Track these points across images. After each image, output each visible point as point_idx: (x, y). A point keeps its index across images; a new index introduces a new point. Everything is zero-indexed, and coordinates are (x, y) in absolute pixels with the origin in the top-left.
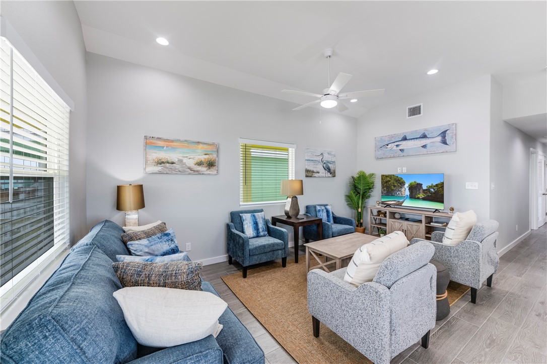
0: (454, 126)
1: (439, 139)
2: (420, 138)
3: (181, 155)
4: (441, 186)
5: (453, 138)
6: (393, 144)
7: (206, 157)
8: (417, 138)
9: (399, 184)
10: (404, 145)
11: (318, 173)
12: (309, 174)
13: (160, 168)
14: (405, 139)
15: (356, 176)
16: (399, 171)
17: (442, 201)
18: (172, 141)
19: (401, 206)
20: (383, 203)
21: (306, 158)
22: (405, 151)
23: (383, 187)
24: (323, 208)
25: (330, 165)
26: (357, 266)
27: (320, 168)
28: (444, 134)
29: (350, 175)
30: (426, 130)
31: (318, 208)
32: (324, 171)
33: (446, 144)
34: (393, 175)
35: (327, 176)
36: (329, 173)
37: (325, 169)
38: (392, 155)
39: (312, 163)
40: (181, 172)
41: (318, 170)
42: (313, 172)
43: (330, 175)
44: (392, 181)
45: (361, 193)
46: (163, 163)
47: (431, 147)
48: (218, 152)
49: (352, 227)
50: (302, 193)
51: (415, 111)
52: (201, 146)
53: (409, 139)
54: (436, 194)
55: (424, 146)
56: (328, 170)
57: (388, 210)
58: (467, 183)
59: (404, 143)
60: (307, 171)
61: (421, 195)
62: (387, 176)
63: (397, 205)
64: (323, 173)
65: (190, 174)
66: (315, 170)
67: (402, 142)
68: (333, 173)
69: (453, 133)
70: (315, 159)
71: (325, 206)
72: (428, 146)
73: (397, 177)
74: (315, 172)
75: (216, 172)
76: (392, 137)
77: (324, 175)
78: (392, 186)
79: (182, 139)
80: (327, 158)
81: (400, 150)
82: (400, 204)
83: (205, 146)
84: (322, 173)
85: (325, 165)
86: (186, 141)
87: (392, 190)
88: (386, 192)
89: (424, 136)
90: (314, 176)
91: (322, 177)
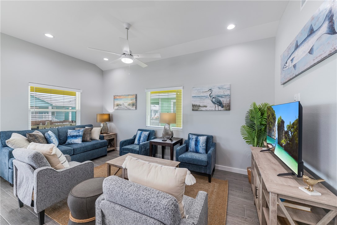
1: (326, 27)
3: (123, 101)
6: (290, 60)
7: (132, 101)
8: (305, 39)
11: (206, 107)
13: (117, 107)
14: (297, 46)
18: (121, 96)
24: (195, 137)
25: (221, 99)
28: (331, 12)
32: (213, 105)
33: (335, 32)
35: (217, 109)
36: (220, 107)
37: (214, 103)
40: (123, 109)
41: (205, 104)
42: (199, 106)
43: (222, 109)
46: (118, 105)
48: (136, 98)
52: (130, 96)
53: (300, 45)
55: (311, 51)
56: (218, 104)
59: (296, 53)
60: (193, 106)
61: (284, 141)
65: (126, 110)
66: (201, 105)
68: (226, 107)
74: (201, 107)
75: (135, 108)
76: (289, 48)
77: (213, 109)
78: (271, 124)
79: (123, 94)
81: (294, 66)
82: (273, 151)
83: (131, 96)
84: (210, 107)
85: (214, 100)
86: (125, 95)
89: (312, 32)
90: (200, 109)
91: (210, 111)
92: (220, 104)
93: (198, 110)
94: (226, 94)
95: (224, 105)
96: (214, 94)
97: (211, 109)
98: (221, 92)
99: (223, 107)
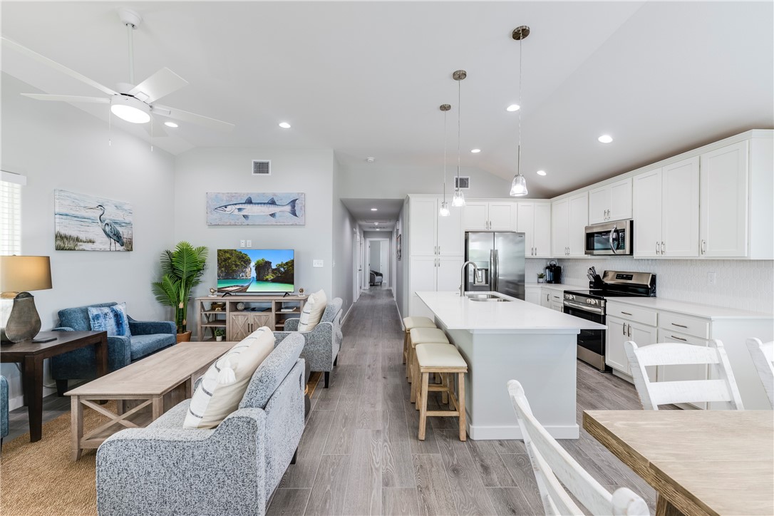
0: (303, 196)
1: (288, 208)
2: (268, 203)
4: (291, 264)
5: (301, 209)
6: (234, 207)
8: (264, 204)
9: (242, 263)
10: (249, 209)
11: (91, 242)
12: (65, 243)
14: (249, 202)
15: (174, 250)
16: (243, 245)
17: (292, 282)
19: (245, 292)
20: (220, 290)
21: (57, 210)
22: (250, 217)
23: (220, 267)
24: (106, 310)
25: (120, 230)
26: (211, 395)
27: (96, 232)
28: (293, 203)
29: (163, 250)
30: (275, 195)
31: (93, 312)
32: (106, 239)
33: (296, 215)
34: (235, 250)
35: (113, 248)
36: (118, 244)
37: (108, 235)
38: (233, 222)
39: (74, 222)
41: (91, 237)
42: (78, 240)
43: (122, 248)
44: (233, 259)
45: (184, 277)
47: (280, 216)
49: (170, 335)
50: (49, 285)
51: (262, 168)
53: (255, 204)
54: (286, 275)
55: (273, 215)
56: (115, 238)
57: (228, 300)
58: (314, 261)
59: (248, 207)
60: (60, 237)
61: (270, 277)
62: (226, 252)
63: (240, 292)
64: (103, 242)
66: (83, 236)
67: (246, 205)
68: (128, 246)
69: (302, 203)
70: (83, 213)
71: (110, 306)
72: (277, 215)
73: (241, 253)
74: (81, 241)
76: (232, 196)
77: (107, 247)
78: (234, 266)
80: (111, 214)
81: (244, 216)
82: (244, 290)
84: (101, 243)
85: (108, 229)
87: (234, 271)
88: (224, 274)
89: (273, 203)
90: (81, 248)
91: (100, 251)
92: (118, 237)
93: (74, 250)
94: (127, 221)
95: (125, 240)
96: (108, 217)
97: (102, 247)
98: (119, 216)
99: (122, 245)
